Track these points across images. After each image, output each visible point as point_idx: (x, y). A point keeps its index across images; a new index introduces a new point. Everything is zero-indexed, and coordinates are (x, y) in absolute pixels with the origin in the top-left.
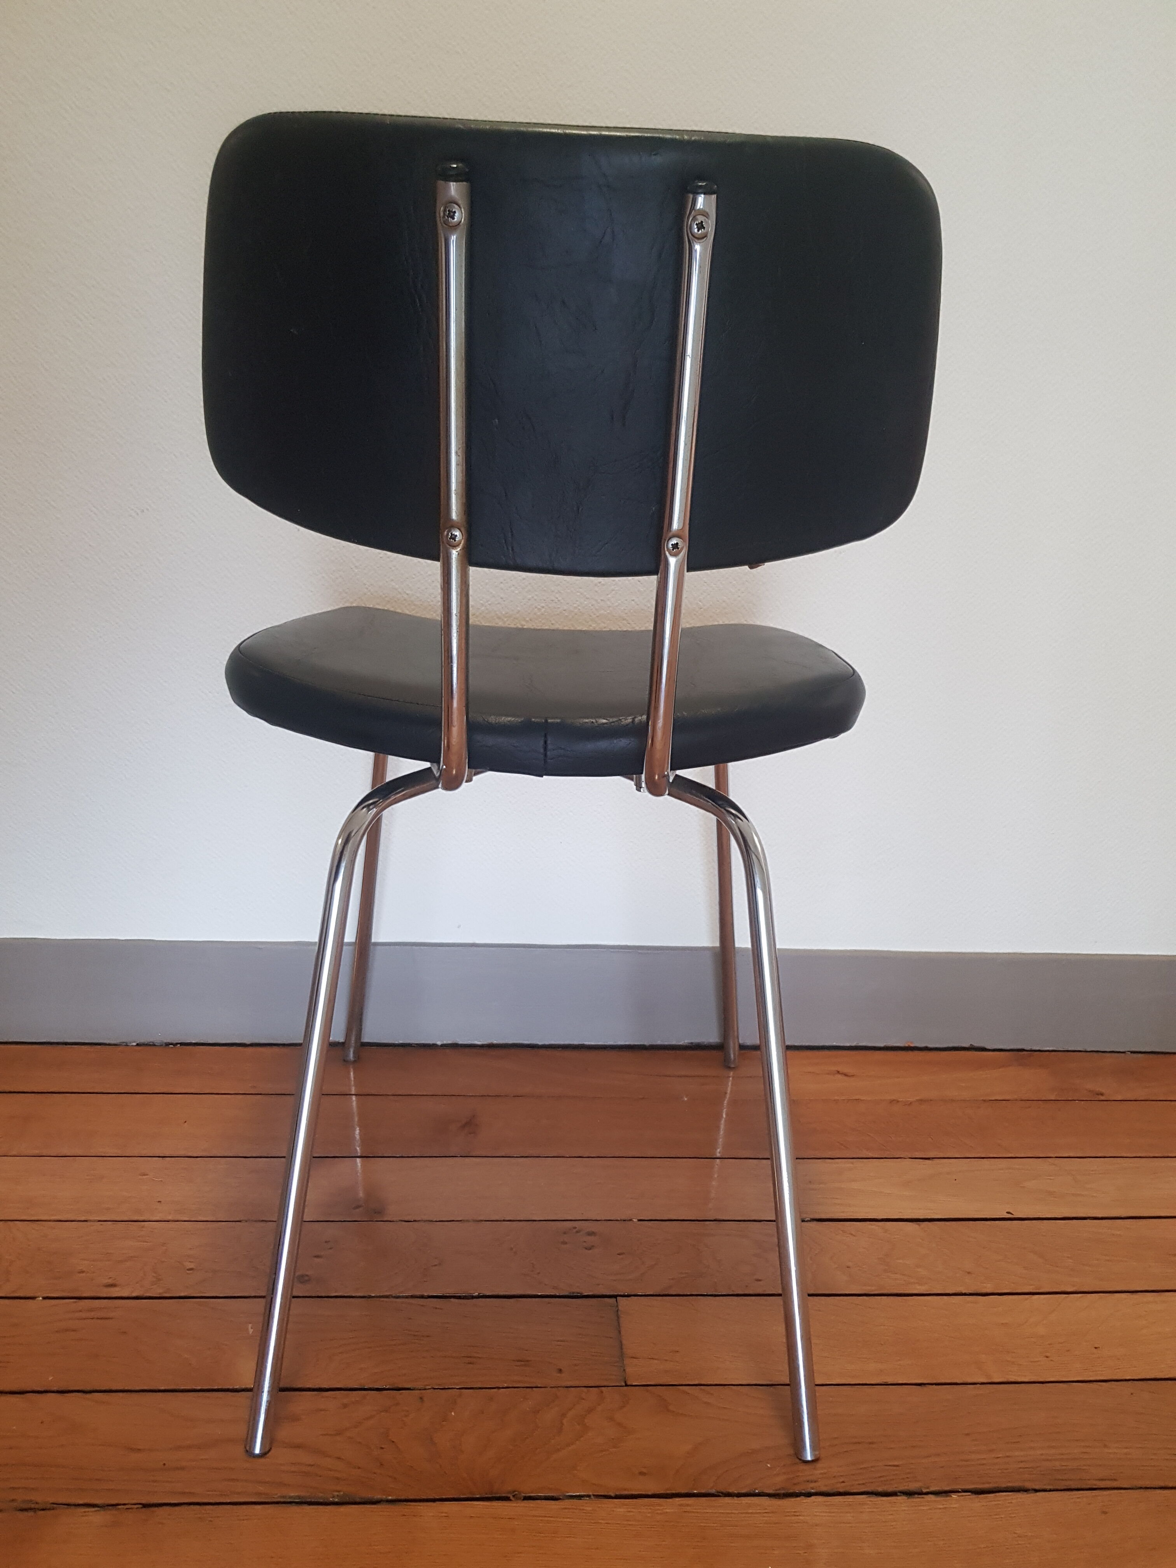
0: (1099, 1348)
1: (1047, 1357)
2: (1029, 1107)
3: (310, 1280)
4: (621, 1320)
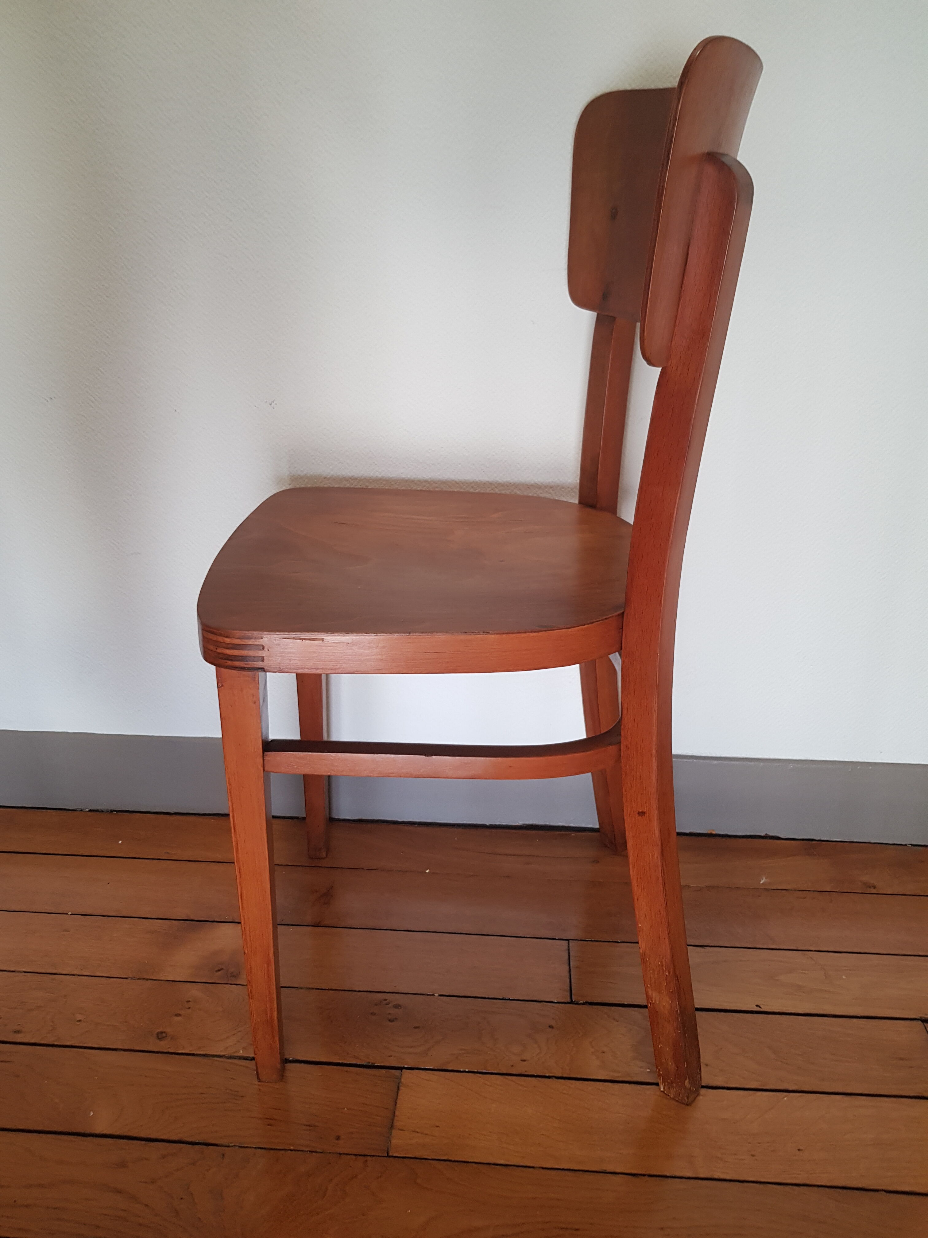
0: (802, 1150)
1: (753, 1156)
2: (805, 898)
3: (166, 1036)
4: (400, 1092)
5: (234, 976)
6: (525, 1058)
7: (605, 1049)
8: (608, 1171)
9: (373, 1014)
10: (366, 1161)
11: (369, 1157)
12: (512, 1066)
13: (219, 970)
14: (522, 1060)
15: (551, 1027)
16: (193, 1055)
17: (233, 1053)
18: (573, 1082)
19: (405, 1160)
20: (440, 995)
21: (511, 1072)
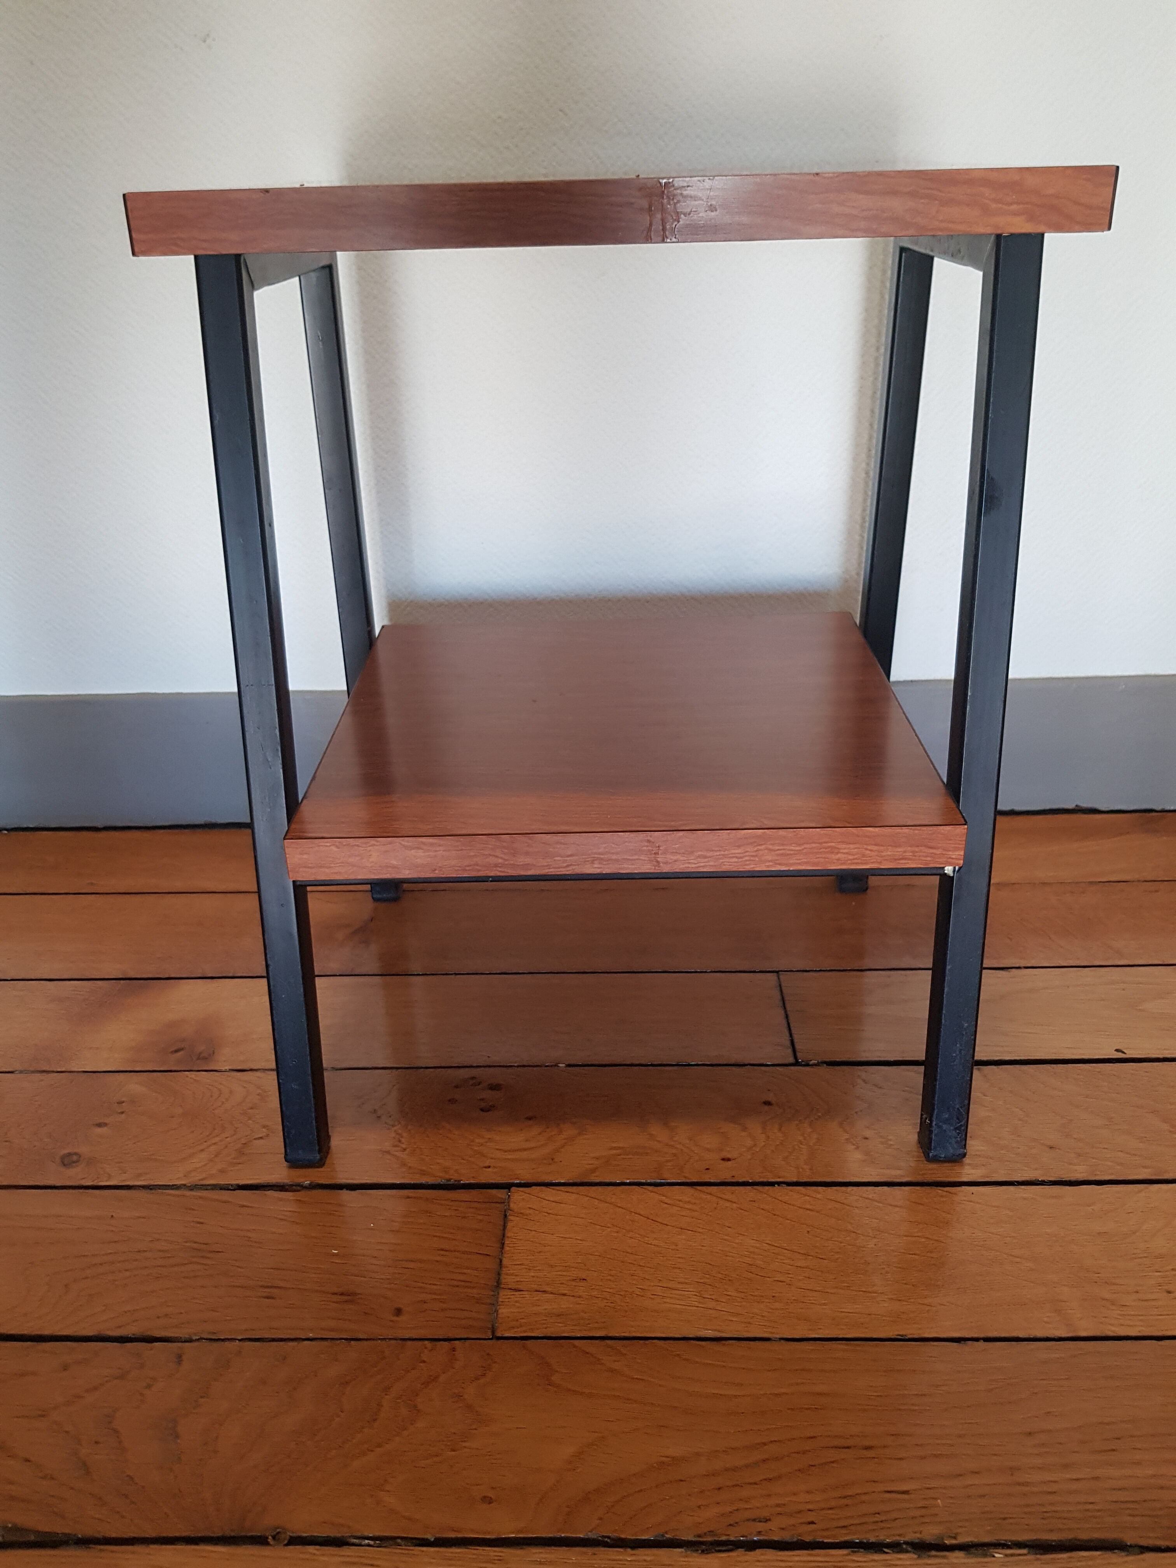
3: (77, 1161)
4: (509, 1225)
5: (205, 1058)
6: (729, 1156)
7: (868, 1133)
8: (907, 1336)
9: (452, 1101)
10: (454, 1349)
11: (457, 1342)
12: (706, 1169)
13: (175, 1051)
14: (723, 1159)
15: (767, 1103)
17: (200, 1180)
18: (820, 1189)
19: (529, 1342)
20: (569, 1066)
21: (707, 1179)
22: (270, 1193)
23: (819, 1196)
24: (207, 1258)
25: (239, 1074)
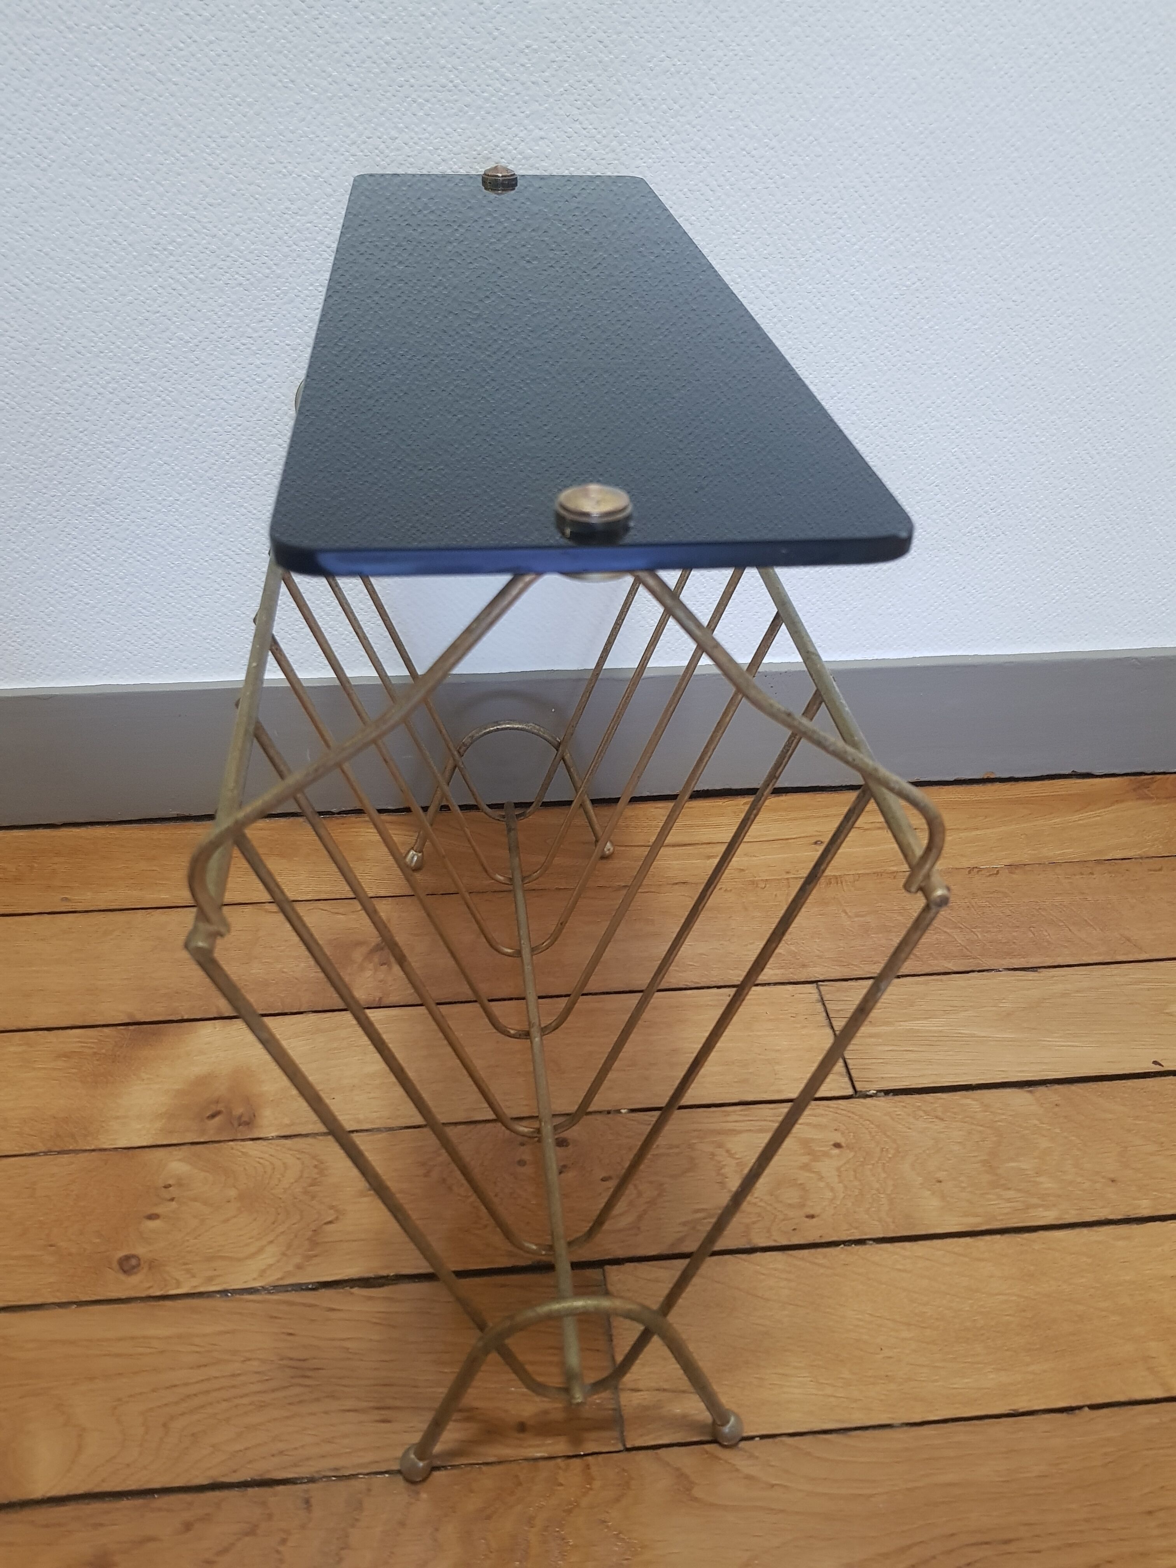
2: (1163, 870)
3: (139, 1265)
5: (247, 1124)
6: (812, 1212)
7: (941, 1175)
8: (1021, 1410)
9: (522, 1163)
10: (588, 1467)
11: (590, 1458)
12: (794, 1229)
13: (213, 1116)
14: (808, 1216)
15: (837, 1145)
16: (200, 1295)
17: (278, 1279)
18: (907, 1245)
19: (659, 1451)
20: (633, 1111)
21: (795, 1241)
22: (356, 1290)
23: (908, 1253)
24: (308, 1377)
25: (288, 1142)
